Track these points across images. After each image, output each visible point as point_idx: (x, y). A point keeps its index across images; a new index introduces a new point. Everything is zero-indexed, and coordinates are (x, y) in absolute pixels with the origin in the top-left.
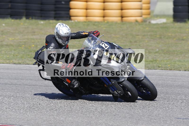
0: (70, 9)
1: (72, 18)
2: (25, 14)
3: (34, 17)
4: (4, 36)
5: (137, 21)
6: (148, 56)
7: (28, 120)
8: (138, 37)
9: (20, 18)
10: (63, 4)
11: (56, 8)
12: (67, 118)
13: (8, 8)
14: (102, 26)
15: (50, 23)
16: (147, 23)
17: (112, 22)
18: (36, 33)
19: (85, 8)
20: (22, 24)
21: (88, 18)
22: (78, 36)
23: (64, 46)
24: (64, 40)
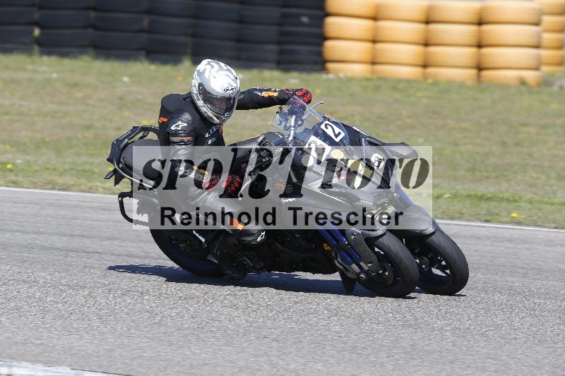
0: (326, 38)
1: (330, 66)
2: (189, 51)
4: (126, 114)
5: (523, 82)
6: (555, 188)
7: (192, 366)
8: (525, 129)
10: (303, 25)
11: (282, 34)
12: (310, 365)
14: (419, 94)
16: (555, 88)
17: (450, 82)
19: (370, 37)
20: (180, 78)
21: (378, 67)
22: (250, 101)
23: (216, 124)
24: (220, 108)
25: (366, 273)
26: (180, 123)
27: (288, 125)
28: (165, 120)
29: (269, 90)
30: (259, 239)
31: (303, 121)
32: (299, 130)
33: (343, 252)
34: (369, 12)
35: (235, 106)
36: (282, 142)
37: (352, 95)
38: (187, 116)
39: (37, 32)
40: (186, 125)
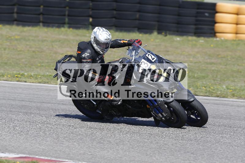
0: (216, 23)
1: (217, 34)
2: (156, 28)
3: (168, 32)
9: (151, 33)
10: (206, 17)
11: (197, 21)
13: (136, 19)
15: (189, 41)
18: (170, 53)
19: (235, 22)
20: (152, 40)
21: (238, 35)
22: (116, 45)
23: (101, 54)
24: (103, 47)
25: (165, 117)
26: (86, 54)
27: (132, 55)
28: (80, 52)
29: (124, 40)
30: (119, 103)
31: (138, 53)
32: (137, 57)
33: (155, 109)
34: (235, 11)
35: (110, 47)
36: (129, 62)
37: (227, 47)
38: (89, 51)
39: (91, 20)
40: (89, 54)
